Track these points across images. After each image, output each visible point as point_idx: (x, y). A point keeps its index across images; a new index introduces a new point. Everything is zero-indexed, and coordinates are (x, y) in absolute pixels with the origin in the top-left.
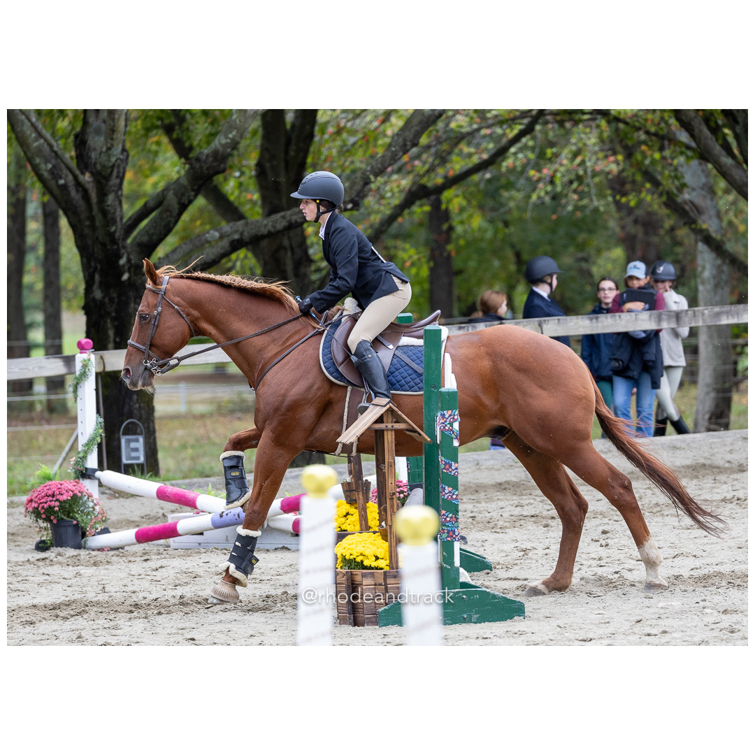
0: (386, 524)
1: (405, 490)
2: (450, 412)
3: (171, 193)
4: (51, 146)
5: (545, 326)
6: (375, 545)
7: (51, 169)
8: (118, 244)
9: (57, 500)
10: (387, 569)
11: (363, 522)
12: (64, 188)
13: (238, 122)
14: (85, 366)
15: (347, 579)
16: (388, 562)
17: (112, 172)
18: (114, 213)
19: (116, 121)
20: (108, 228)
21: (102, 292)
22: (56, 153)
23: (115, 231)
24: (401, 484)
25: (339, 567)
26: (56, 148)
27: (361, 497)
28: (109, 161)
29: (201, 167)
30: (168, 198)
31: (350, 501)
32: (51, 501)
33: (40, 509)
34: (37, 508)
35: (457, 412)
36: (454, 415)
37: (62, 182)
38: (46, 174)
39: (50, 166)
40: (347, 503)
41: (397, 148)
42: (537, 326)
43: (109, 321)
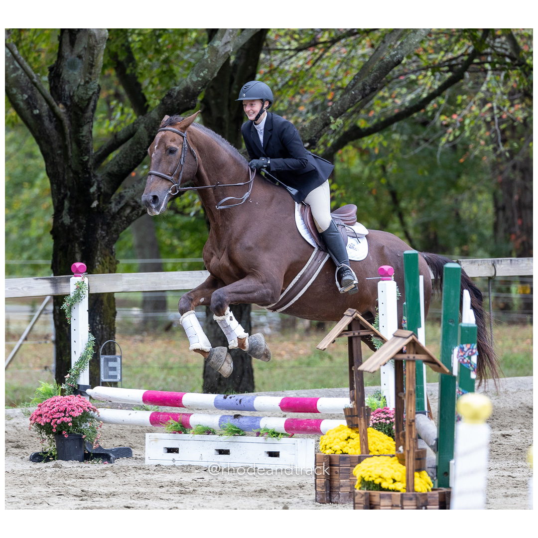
0: (404, 449)
1: (392, 416)
2: (469, 346)
3: (143, 125)
4: (31, 78)
5: (498, 266)
6: (392, 468)
7: (27, 99)
8: (89, 173)
9: (71, 416)
10: (404, 491)
11: (364, 446)
12: (39, 117)
13: (209, 62)
14: (79, 288)
15: (366, 500)
16: (404, 485)
17: (88, 104)
18: (88, 143)
19: (95, 56)
20: (81, 158)
21: (71, 218)
22: (35, 84)
23: (88, 161)
24: (387, 411)
25: (358, 488)
26: (35, 80)
27: (362, 422)
28: (87, 94)
29: (172, 103)
30: (139, 131)
31: (352, 425)
32: (63, 417)
33: (52, 424)
34: (50, 423)
35: (475, 346)
36: (473, 349)
37: (36, 112)
38: (21, 104)
39: (26, 96)
40: (349, 427)
41: (357, 91)
42: (491, 266)
43: (77, 245)
